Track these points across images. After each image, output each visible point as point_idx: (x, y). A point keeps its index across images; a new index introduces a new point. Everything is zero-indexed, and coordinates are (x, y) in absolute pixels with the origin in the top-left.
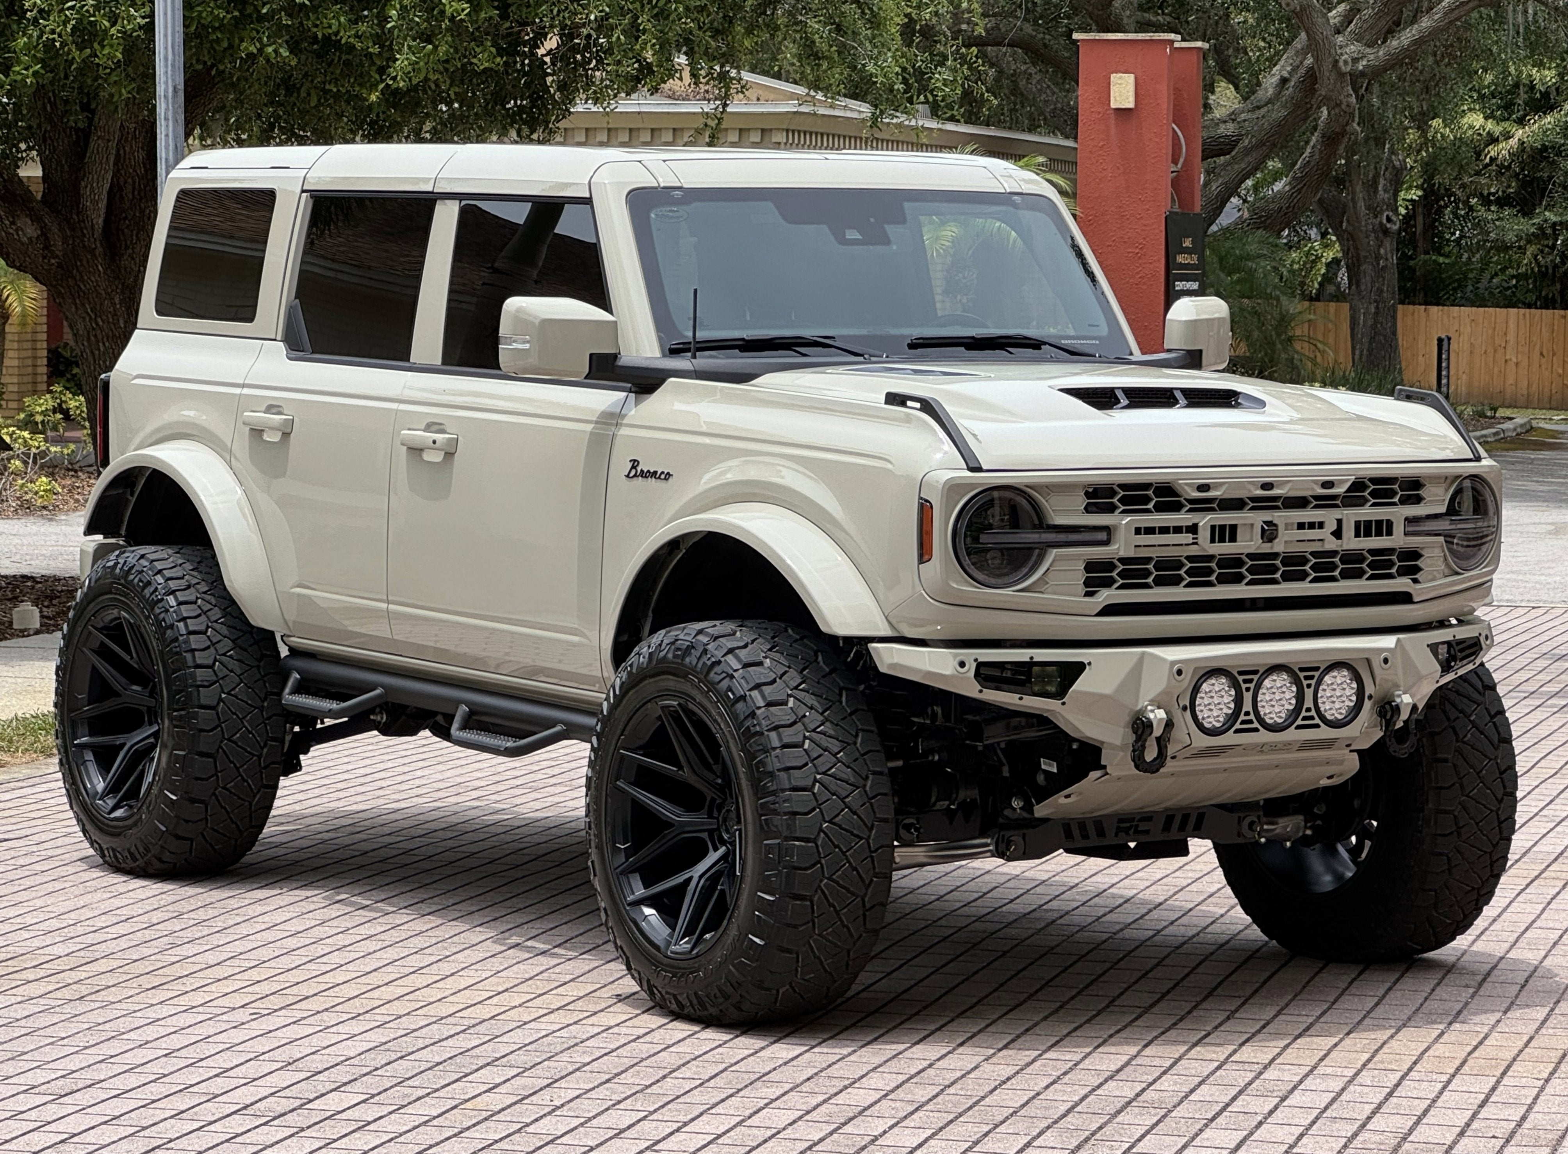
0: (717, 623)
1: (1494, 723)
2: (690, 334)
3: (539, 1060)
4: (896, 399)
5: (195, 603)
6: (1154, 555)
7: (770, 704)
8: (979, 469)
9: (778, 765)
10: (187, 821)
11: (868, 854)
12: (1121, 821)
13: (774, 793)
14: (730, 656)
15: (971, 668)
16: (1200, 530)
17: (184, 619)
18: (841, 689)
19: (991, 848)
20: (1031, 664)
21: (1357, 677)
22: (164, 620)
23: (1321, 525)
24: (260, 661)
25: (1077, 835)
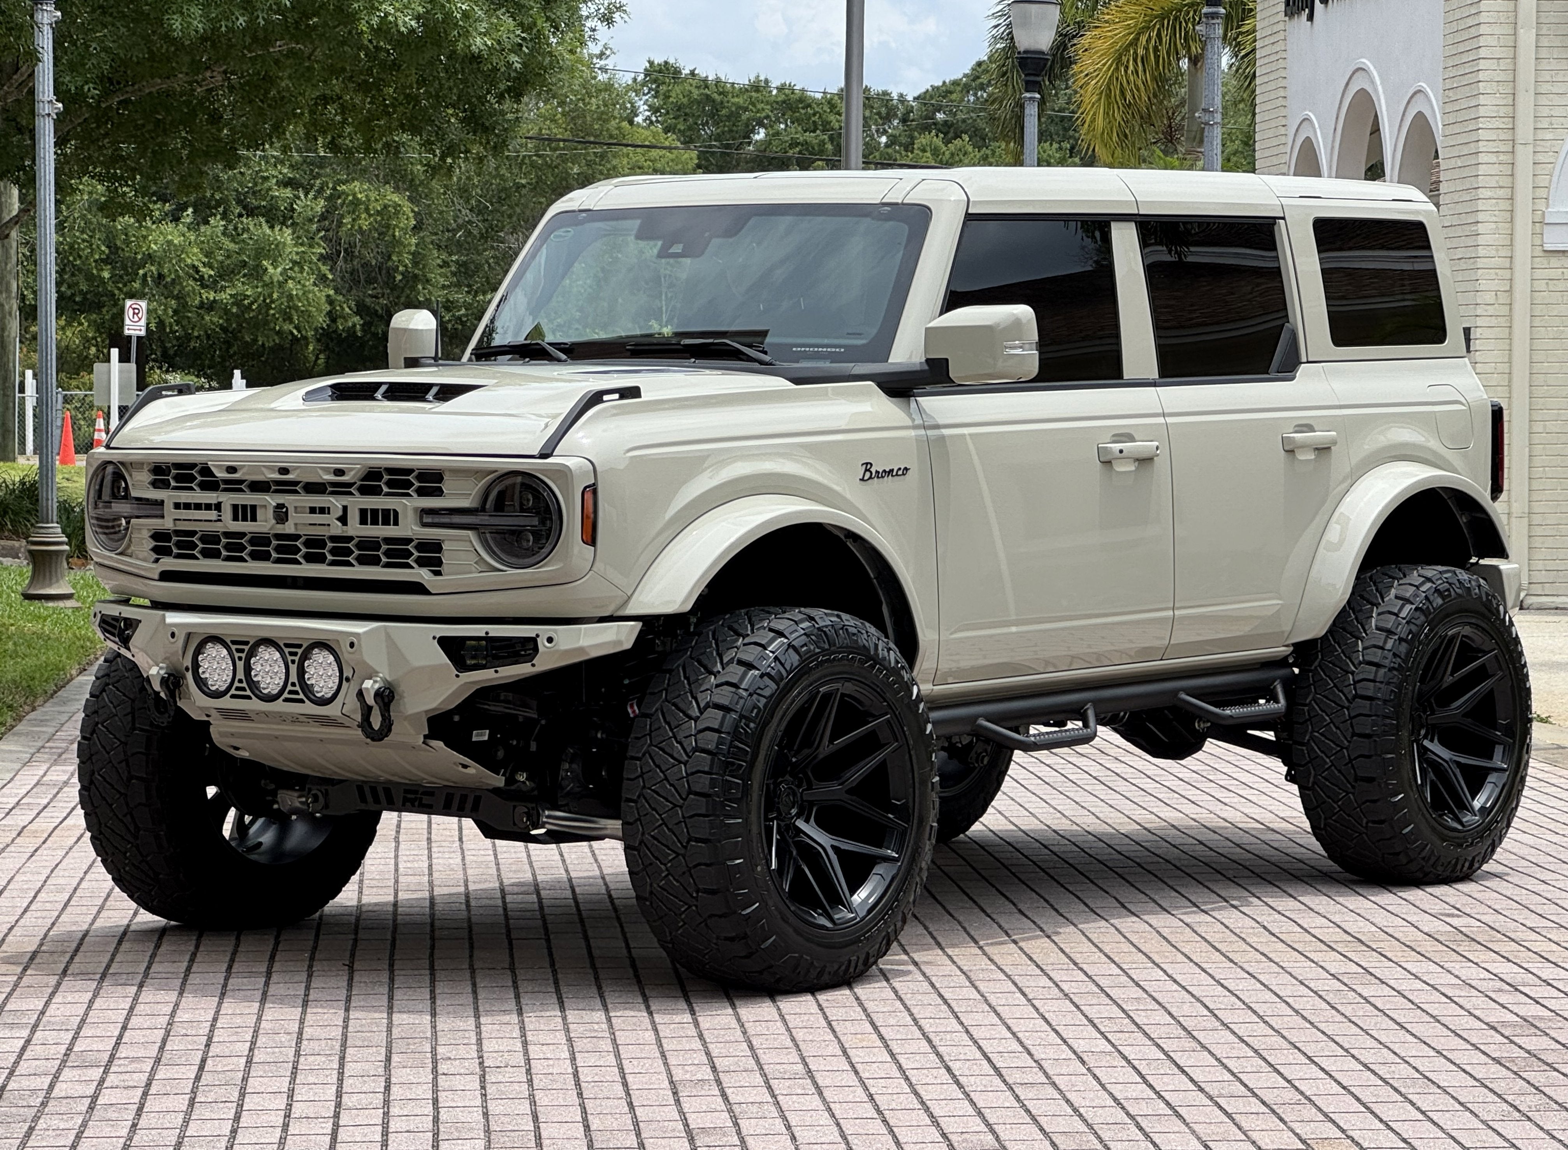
8: (108, 446)
25: (370, 798)
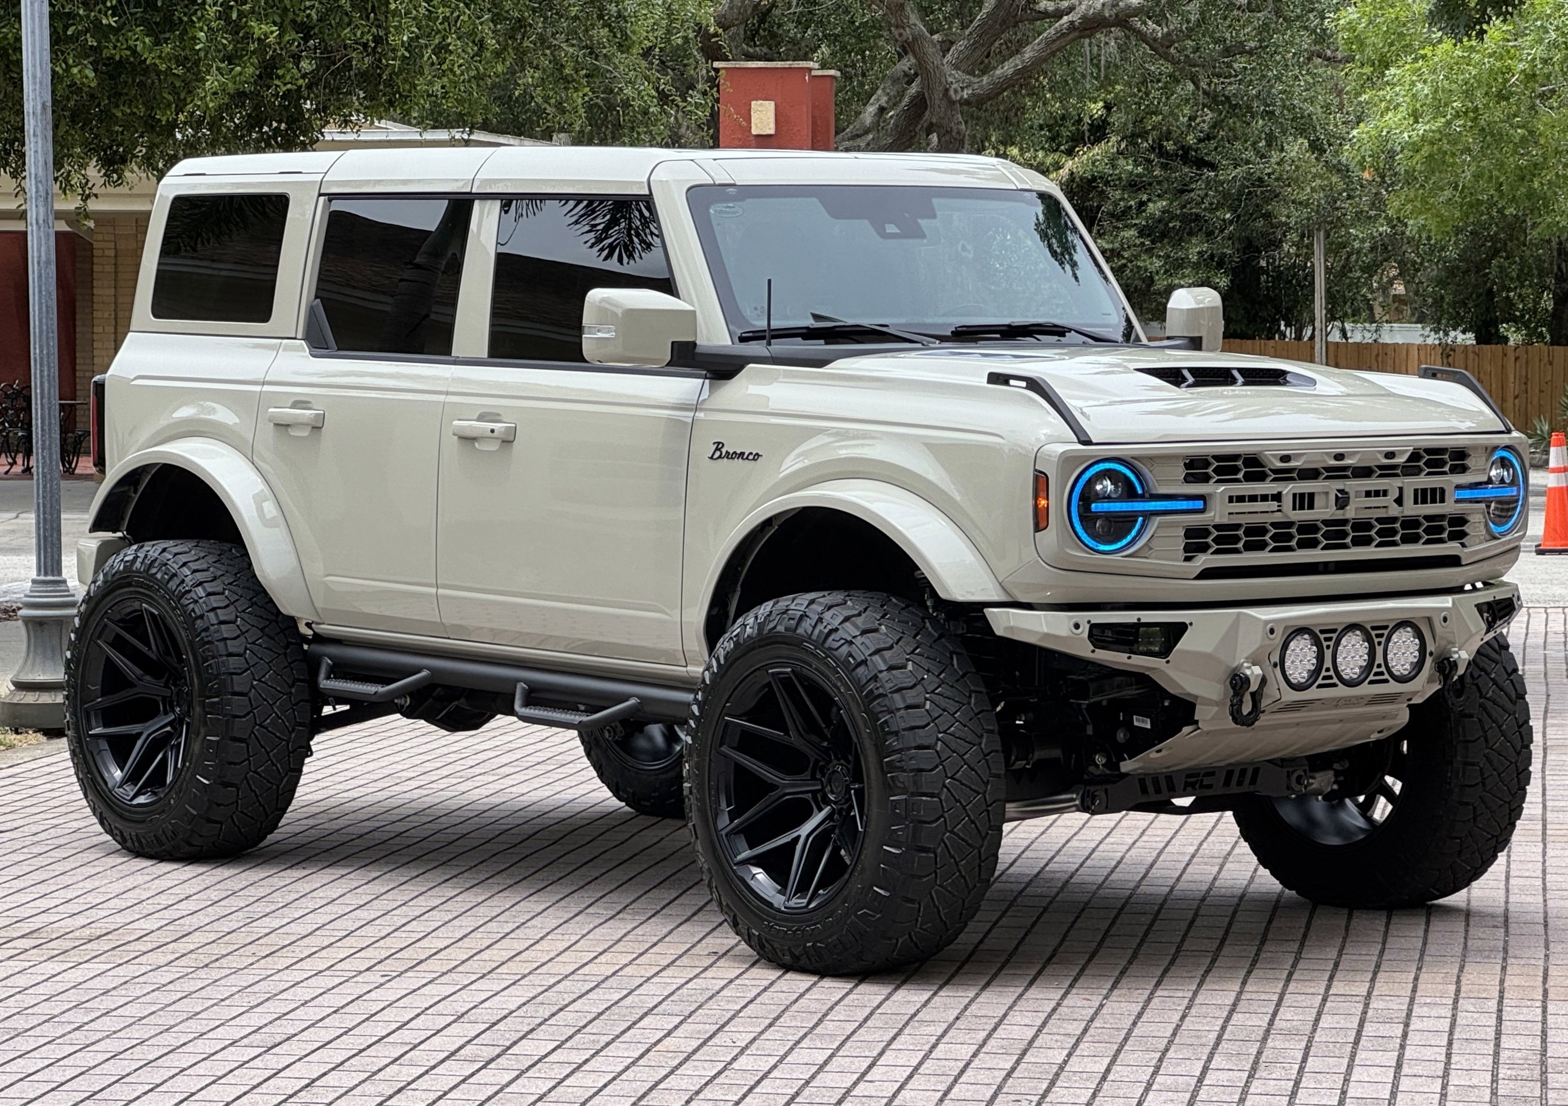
0: (826, 593)
1: (1511, 681)
2: (765, 323)
3: (692, 1009)
4: (997, 379)
5: (223, 593)
6: (1243, 522)
7: (891, 668)
8: (1089, 443)
9: (903, 725)
10: (219, 805)
11: (984, 808)
12: (1188, 776)
13: (899, 751)
14: (847, 624)
15: (1085, 630)
16: (1284, 499)
17: (214, 609)
18: (951, 653)
19: (1077, 802)
20: (1139, 625)
21: (1419, 635)
22: (193, 610)
23: (1385, 493)
24: (286, 648)
25: (1151, 789)
